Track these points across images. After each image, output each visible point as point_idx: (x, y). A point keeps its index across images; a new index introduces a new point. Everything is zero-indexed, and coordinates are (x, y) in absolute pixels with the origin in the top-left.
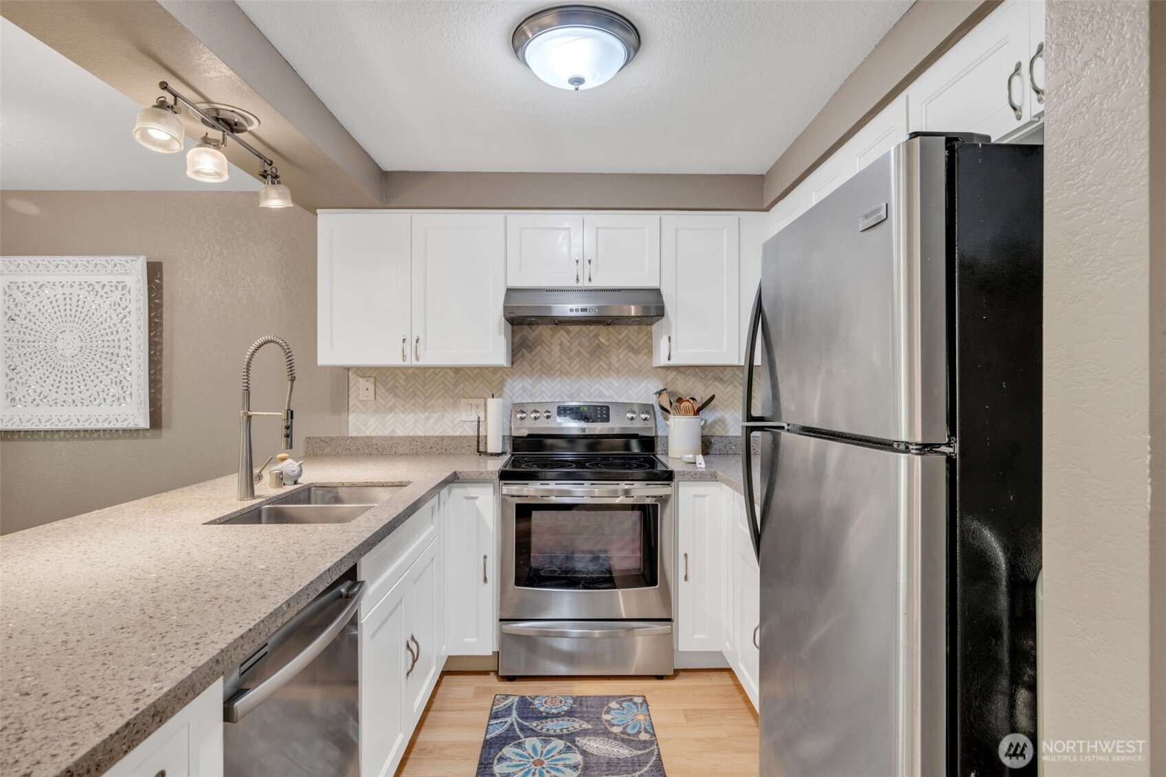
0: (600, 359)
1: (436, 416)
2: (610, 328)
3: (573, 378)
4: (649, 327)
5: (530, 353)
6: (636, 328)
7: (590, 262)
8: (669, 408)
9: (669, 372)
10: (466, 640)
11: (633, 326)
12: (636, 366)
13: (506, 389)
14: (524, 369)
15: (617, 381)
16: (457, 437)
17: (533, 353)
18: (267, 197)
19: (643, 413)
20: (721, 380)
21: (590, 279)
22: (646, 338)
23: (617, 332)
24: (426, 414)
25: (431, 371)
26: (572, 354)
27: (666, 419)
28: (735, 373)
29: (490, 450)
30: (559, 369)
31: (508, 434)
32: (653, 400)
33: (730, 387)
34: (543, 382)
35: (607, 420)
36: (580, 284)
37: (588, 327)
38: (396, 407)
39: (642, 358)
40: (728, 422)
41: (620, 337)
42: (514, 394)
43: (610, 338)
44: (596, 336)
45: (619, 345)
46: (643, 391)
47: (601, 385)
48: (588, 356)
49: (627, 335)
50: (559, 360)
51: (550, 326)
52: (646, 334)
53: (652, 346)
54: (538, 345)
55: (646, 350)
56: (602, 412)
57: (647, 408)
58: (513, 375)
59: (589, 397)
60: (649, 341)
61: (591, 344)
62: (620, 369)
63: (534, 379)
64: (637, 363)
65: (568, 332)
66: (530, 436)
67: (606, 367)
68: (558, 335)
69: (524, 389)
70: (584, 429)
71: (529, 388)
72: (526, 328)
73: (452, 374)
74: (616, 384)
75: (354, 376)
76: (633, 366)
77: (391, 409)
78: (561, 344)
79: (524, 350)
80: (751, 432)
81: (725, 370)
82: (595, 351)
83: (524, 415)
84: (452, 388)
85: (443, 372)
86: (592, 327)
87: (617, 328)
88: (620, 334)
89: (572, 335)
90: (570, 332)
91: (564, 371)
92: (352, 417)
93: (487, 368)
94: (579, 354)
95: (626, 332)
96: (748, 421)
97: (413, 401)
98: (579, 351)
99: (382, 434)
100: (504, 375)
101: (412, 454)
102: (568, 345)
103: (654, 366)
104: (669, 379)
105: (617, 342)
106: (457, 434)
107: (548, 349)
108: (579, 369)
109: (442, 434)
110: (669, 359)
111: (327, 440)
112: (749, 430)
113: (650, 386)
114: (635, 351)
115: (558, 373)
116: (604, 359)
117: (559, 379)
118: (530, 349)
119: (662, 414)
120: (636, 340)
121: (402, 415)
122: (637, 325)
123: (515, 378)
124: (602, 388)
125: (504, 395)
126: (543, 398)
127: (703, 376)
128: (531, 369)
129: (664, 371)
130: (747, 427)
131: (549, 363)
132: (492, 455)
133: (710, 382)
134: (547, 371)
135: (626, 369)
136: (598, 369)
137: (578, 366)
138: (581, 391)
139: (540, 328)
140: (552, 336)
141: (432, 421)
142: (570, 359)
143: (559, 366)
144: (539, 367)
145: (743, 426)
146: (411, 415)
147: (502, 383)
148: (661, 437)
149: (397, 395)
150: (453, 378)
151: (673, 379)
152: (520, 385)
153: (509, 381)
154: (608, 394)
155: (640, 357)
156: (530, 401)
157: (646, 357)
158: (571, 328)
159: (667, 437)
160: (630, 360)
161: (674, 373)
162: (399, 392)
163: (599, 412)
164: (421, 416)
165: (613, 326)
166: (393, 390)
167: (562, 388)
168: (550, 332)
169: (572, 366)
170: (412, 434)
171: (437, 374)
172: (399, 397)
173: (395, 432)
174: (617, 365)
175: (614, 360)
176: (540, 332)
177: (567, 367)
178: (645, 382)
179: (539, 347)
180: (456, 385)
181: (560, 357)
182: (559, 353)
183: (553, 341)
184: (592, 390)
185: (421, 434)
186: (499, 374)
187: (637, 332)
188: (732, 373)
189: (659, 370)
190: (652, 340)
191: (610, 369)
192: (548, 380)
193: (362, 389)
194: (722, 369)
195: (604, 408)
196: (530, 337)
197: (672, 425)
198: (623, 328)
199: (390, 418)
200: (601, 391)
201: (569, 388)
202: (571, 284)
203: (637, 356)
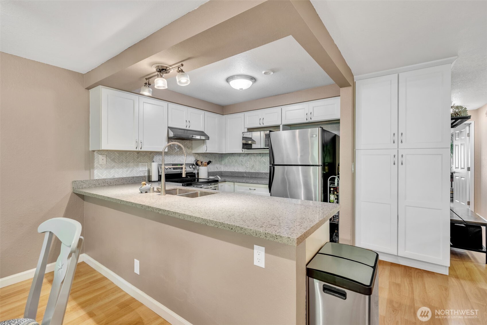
1: (130, 169)
2: (183, 142)
3: (173, 156)
7: (189, 122)
9: (196, 155)
12: (189, 153)
16: (138, 177)
20: (207, 157)
24: (127, 169)
25: (128, 153)
27: (198, 168)
32: (194, 162)
36: (187, 128)
38: (115, 166)
41: (185, 144)
42: (157, 161)
46: (191, 160)
52: (190, 143)
55: (191, 148)
57: (193, 165)
58: (156, 155)
60: (192, 146)
62: (185, 153)
64: (189, 152)
73: (137, 154)
74: (184, 158)
75: (97, 154)
77: (113, 167)
84: (136, 159)
85: (133, 153)
92: (96, 172)
93: (148, 152)
97: (122, 164)
99: (109, 177)
100: (154, 155)
101: (122, 184)
104: (196, 156)
106: (138, 175)
109: (133, 176)
110: (206, 151)
111: (84, 182)
113: (192, 158)
114: (189, 148)
115: (169, 154)
117: (169, 156)
121: (117, 170)
122: (189, 141)
124: (181, 159)
127: (203, 156)
132: (154, 181)
136: (180, 153)
138: (175, 160)
141: (129, 171)
142: (172, 150)
143: (169, 152)
146: (121, 169)
147: (153, 157)
149: (115, 162)
150: (137, 155)
152: (158, 158)
153: (155, 157)
155: (190, 150)
160: (187, 151)
161: (197, 155)
162: (116, 161)
164: (125, 170)
166: (113, 160)
170: (121, 177)
171: (131, 154)
172: (116, 162)
173: (114, 176)
177: (172, 152)
180: (138, 158)
181: (170, 149)
184: (178, 160)
185: (125, 177)
186: (152, 154)
189: (194, 154)
191: (183, 153)
192: (167, 157)
193: (100, 159)
194: (207, 154)
197: (200, 169)
199: (112, 171)
201: (172, 159)
202: (185, 128)
203: (189, 149)
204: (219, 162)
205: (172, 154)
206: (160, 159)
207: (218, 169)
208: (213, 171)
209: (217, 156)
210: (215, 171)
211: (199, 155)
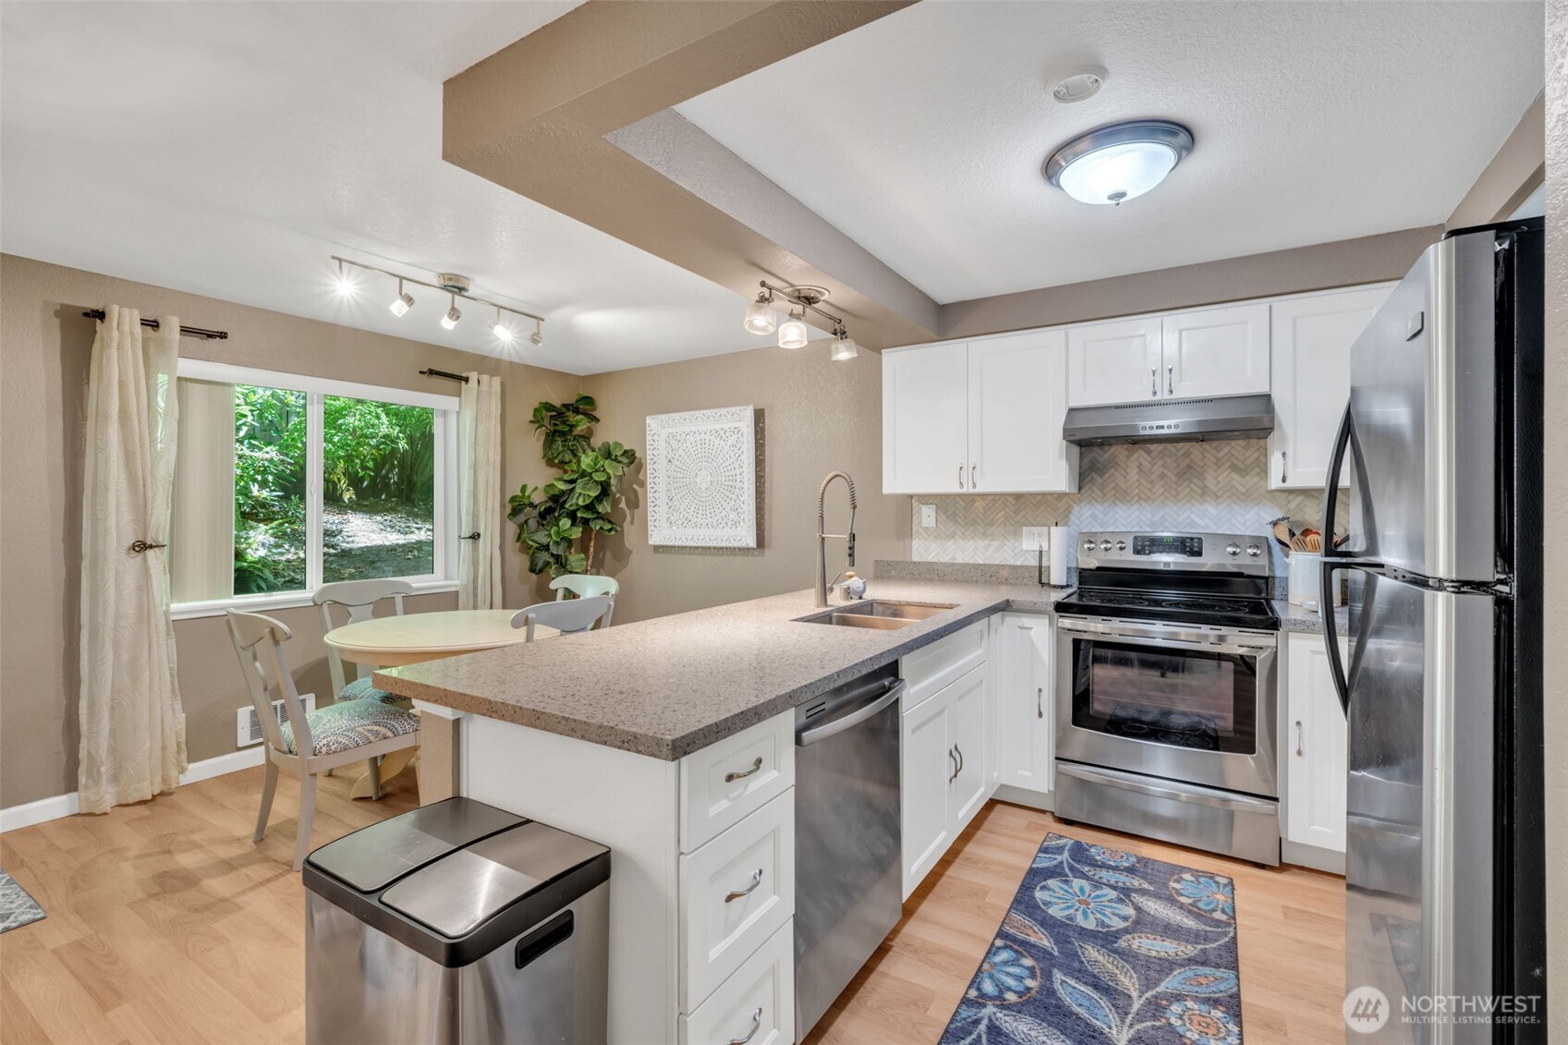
0: (1191, 482)
1: (996, 543)
2: (1205, 445)
3: (1155, 505)
4: (1262, 442)
5: (1101, 477)
6: (1241, 442)
7: (1170, 370)
8: (1288, 543)
9: (1291, 497)
10: (1020, 772)
11: (1238, 441)
12: (1243, 490)
13: (1072, 517)
14: (1093, 495)
15: (1215, 508)
16: (1018, 567)
17: (1106, 477)
18: (837, 352)
19: (1250, 547)
21: (1171, 392)
22: (1257, 454)
23: (1215, 449)
24: (986, 542)
25: (991, 498)
26: (1153, 477)
27: (1287, 555)
29: (1052, 583)
30: (1137, 495)
31: (1074, 565)
32: (1268, 532)
34: (1117, 509)
35: (1199, 554)
36: (1158, 397)
37: (1175, 444)
38: (956, 534)
39: (1252, 480)
41: (1220, 455)
42: (1081, 523)
43: (1205, 457)
44: (1187, 454)
45: (1218, 463)
46: (1254, 520)
47: (1193, 512)
48: (1175, 479)
49: (1229, 452)
50: (1137, 484)
51: (1125, 446)
52: (1258, 450)
53: (1266, 465)
54: (1111, 468)
56: (1192, 544)
57: (1259, 542)
58: (1081, 501)
59: (1176, 527)
60: (1262, 458)
61: (1178, 465)
62: (1220, 493)
63: (1106, 505)
64: (1243, 486)
65: (1149, 452)
66: (1099, 569)
67: (1199, 491)
68: (1136, 456)
69: (1094, 517)
70: (1167, 564)
71: (1101, 516)
72: (1097, 449)
73: (1013, 502)
74: (1215, 512)
75: (917, 503)
76: (1237, 490)
77: (952, 536)
78: (1140, 466)
79: (1093, 474)
80: (1332, 569)
82: (1185, 473)
83: (1093, 545)
84: (1013, 515)
85: (1003, 498)
86: (1180, 445)
87: (1215, 444)
88: (1219, 451)
89: (1153, 454)
90: (1151, 451)
91: (1143, 496)
92: (915, 543)
93: (1051, 494)
94: (1162, 476)
95: (1226, 450)
96: (1326, 556)
97: (972, 528)
98: (1162, 473)
99: (942, 560)
100: (1070, 502)
102: (1148, 466)
103: (1270, 489)
105: (1215, 460)
106: (1018, 563)
107: (1123, 472)
108: (1162, 494)
109: (1002, 563)
110: (1284, 480)
111: (893, 564)
112: (1328, 567)
113: (1262, 514)
114: (1243, 472)
115: (1137, 498)
116: (1196, 481)
117: (1136, 507)
118: (1101, 472)
119: (1282, 549)
120: (1242, 458)
121: (962, 543)
122: (1244, 439)
123: (1083, 504)
124: (1193, 517)
125: (1070, 523)
126: (1118, 527)
128: (1102, 495)
129: (1286, 495)
130: (1325, 563)
131: (1124, 487)
132: (1055, 587)
134: (1123, 496)
135: (1229, 494)
136: (1188, 493)
137: (1162, 490)
138: (1166, 520)
139: (1113, 449)
140: (1128, 457)
141: (992, 549)
142: (1151, 482)
143: (1137, 491)
144: (1113, 492)
145: (1321, 562)
146: (971, 542)
147: (1068, 511)
148: (1280, 578)
149: (956, 522)
150: (1014, 505)
151: (1299, 505)
152: (1089, 513)
153: (1076, 508)
154: (1202, 524)
155: (1248, 478)
156: (1101, 530)
157: (1255, 476)
158: (1153, 447)
159: (1287, 578)
160: (1234, 483)
161: (1300, 499)
162: (959, 520)
163: (1188, 544)
164: (981, 543)
165: (1210, 442)
166: (952, 517)
167: (1142, 516)
168: (1126, 453)
169: (1154, 490)
170: (971, 561)
171: (996, 501)
172: (960, 524)
173: (955, 559)
174: (1215, 489)
175: (1210, 482)
176: (1113, 453)
177: (1149, 493)
178: (1256, 509)
179: (1113, 470)
180: (1016, 512)
181: (1138, 480)
182: (1137, 477)
183: (1128, 463)
184: (1180, 519)
185: (981, 562)
186: (1064, 501)
187: (1244, 448)
189: (1278, 493)
190: (1265, 456)
191: (1205, 493)
192: (1123, 507)
193: (927, 516)
195: (1195, 540)
196: (1100, 459)
197: (1293, 563)
198: (1223, 443)
199: (950, 544)
200: (1192, 520)
201: (1149, 516)
203: (1243, 477)
205: (1149, 498)
206: (1096, 516)
211: (1317, 498)
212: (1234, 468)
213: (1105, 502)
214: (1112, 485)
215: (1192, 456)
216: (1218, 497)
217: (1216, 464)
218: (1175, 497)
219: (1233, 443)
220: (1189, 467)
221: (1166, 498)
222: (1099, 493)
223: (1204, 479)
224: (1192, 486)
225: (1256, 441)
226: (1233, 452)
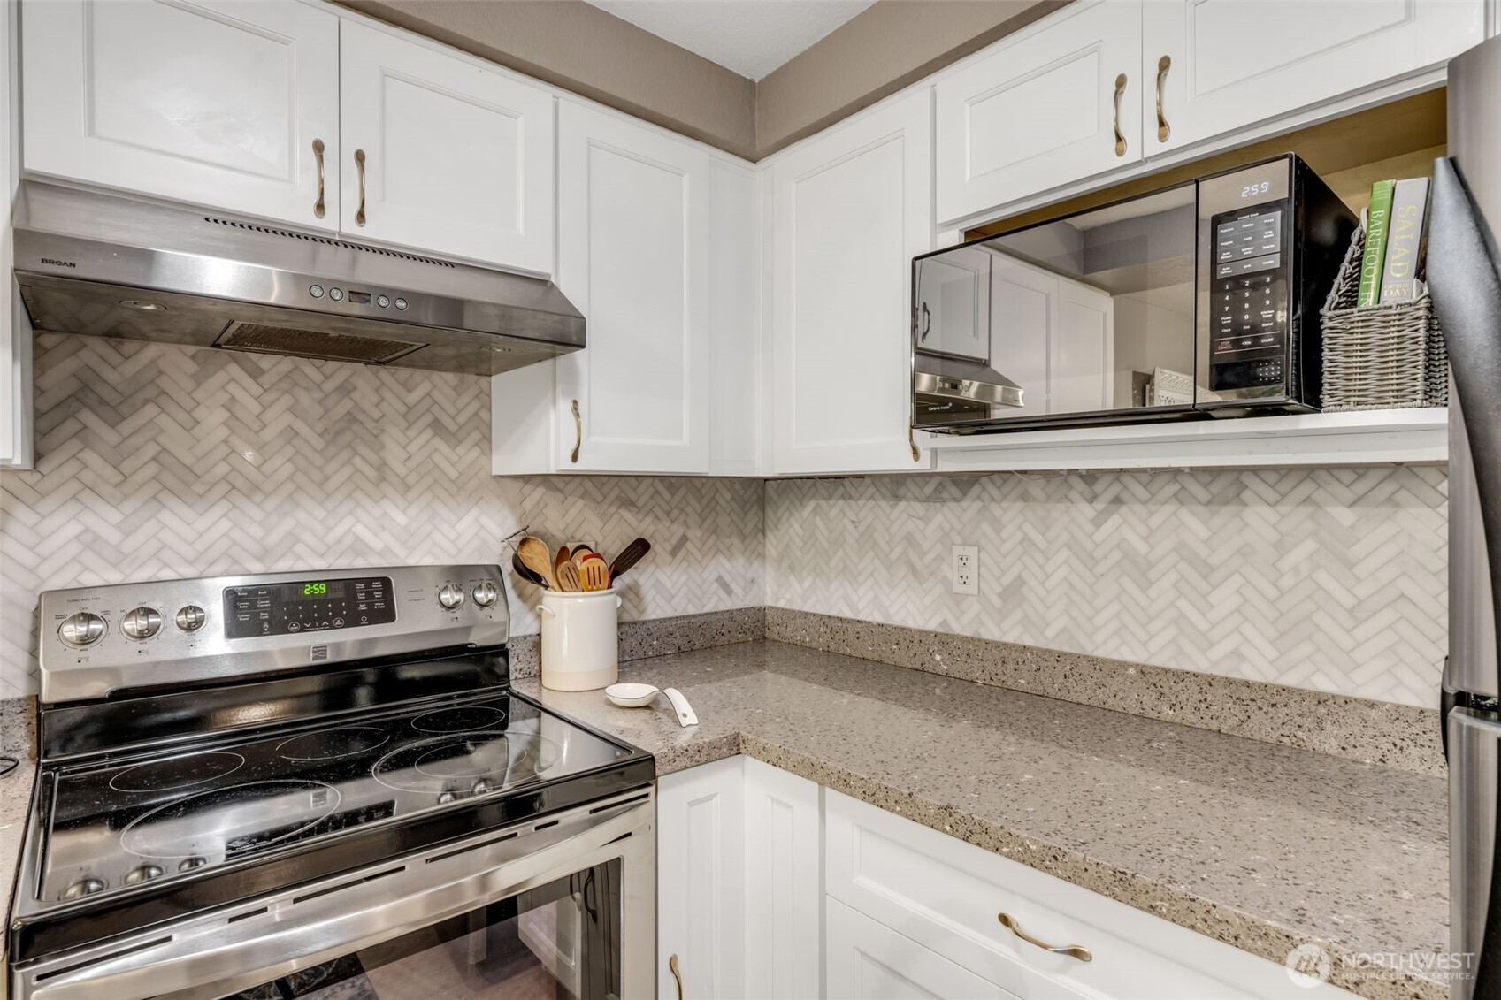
0: (356, 453)
2: (385, 373)
3: (271, 504)
4: (483, 380)
5: (113, 426)
6: (451, 377)
7: (360, 158)
8: (545, 574)
9: (528, 488)
11: (443, 374)
12: (453, 474)
14: (84, 477)
15: (404, 511)
17: (127, 427)
19: (478, 588)
20: (633, 504)
21: (361, 217)
22: (475, 406)
23: (404, 384)
26: (267, 435)
28: (657, 492)
30: (223, 480)
32: (499, 555)
33: (649, 520)
34: (166, 516)
35: (388, 615)
36: (328, 224)
37: (318, 362)
39: (467, 454)
40: (644, 591)
41: (412, 398)
42: (43, 560)
43: (383, 399)
44: (345, 390)
46: (471, 534)
47: (358, 521)
48: (319, 443)
49: (428, 395)
50: (224, 450)
51: (191, 349)
52: (477, 397)
53: (490, 427)
54: (146, 402)
55: (476, 436)
56: (370, 595)
58: (43, 494)
59: (322, 556)
60: (483, 414)
61: (326, 412)
62: (411, 480)
63: (128, 507)
64: (454, 466)
65: (256, 374)
66: (117, 695)
67: (371, 473)
68: (220, 377)
69: (89, 542)
70: (320, 651)
71: (114, 536)
72: (97, 344)
74: (402, 519)
76: (443, 473)
78: (230, 405)
79: (83, 416)
81: (639, 484)
82: (339, 433)
83: (95, 626)
87: (404, 373)
88: (409, 391)
89: (266, 380)
90: (263, 372)
91: (239, 482)
94: (291, 435)
95: (424, 388)
98: (289, 428)
102: (255, 407)
103: (495, 472)
104: (528, 504)
105: (403, 409)
107: (182, 416)
108: (290, 478)
110: (575, 458)
113: (485, 520)
114: (453, 438)
115: (223, 488)
116: (363, 450)
117: (223, 507)
118: (114, 412)
120: (452, 411)
122: (455, 371)
123: (47, 505)
124: (360, 530)
127: (599, 497)
128: (119, 478)
129: (519, 484)
131: (188, 459)
133: (612, 509)
134: (181, 482)
135: (427, 481)
136: (349, 479)
137: (289, 468)
138: (298, 540)
139: (152, 350)
140: (199, 380)
142: (261, 449)
143: (222, 469)
144: (152, 469)
148: (513, 638)
151: (538, 503)
152: (72, 530)
153: (24, 514)
154: (377, 545)
155: (461, 450)
156: (115, 577)
157: (475, 452)
158: (266, 362)
160: (437, 458)
161: (540, 491)
163: (361, 596)
165: (391, 369)
167: (237, 535)
168: (192, 367)
169: (268, 468)
174: (402, 470)
175: (394, 455)
176: (153, 362)
177: (254, 474)
178: (475, 512)
179: (151, 410)
181: (225, 442)
182: (223, 432)
183: (199, 395)
184: (331, 538)
187: (455, 389)
188: (651, 490)
189: (508, 482)
190: (490, 410)
191: (384, 479)
194: (634, 482)
195: (376, 585)
196: (111, 376)
197: (551, 612)
198: (419, 375)
200: (358, 538)
201: (256, 531)
202: (304, 216)
203: (454, 448)
204: (743, 537)
205: (256, 487)
206: (97, 538)
207: (729, 592)
208: (692, 611)
209: (728, 496)
210: (708, 609)
211: (561, 491)
212: (437, 427)
213: (126, 497)
214: (151, 450)
215: (355, 395)
216: (408, 488)
217: (404, 416)
218: (321, 485)
219: (436, 376)
220: (351, 418)
221: (299, 488)
222: (108, 472)
223: (383, 447)
224: (357, 461)
225: (475, 377)
226: (437, 395)
